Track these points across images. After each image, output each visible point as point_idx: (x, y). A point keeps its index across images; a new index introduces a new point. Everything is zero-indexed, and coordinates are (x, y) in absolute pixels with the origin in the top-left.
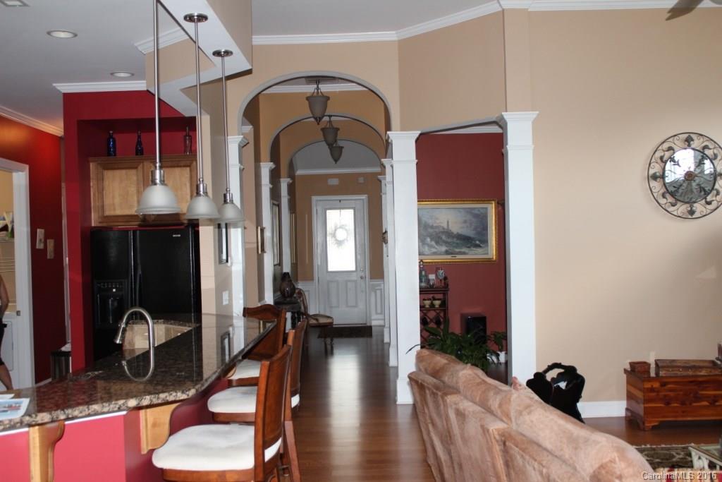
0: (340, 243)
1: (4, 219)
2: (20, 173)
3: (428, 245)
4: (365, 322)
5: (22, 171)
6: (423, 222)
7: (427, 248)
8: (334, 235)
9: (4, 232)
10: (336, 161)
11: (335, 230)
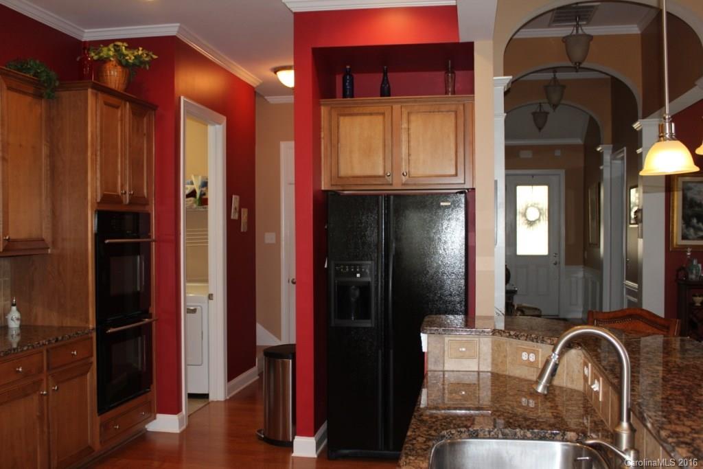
0: (531, 223)
1: (192, 183)
2: (217, 126)
3: (694, 227)
4: (557, 314)
5: (220, 124)
6: (689, 199)
7: (692, 231)
8: (524, 215)
9: (192, 199)
10: (540, 129)
11: (526, 209)
